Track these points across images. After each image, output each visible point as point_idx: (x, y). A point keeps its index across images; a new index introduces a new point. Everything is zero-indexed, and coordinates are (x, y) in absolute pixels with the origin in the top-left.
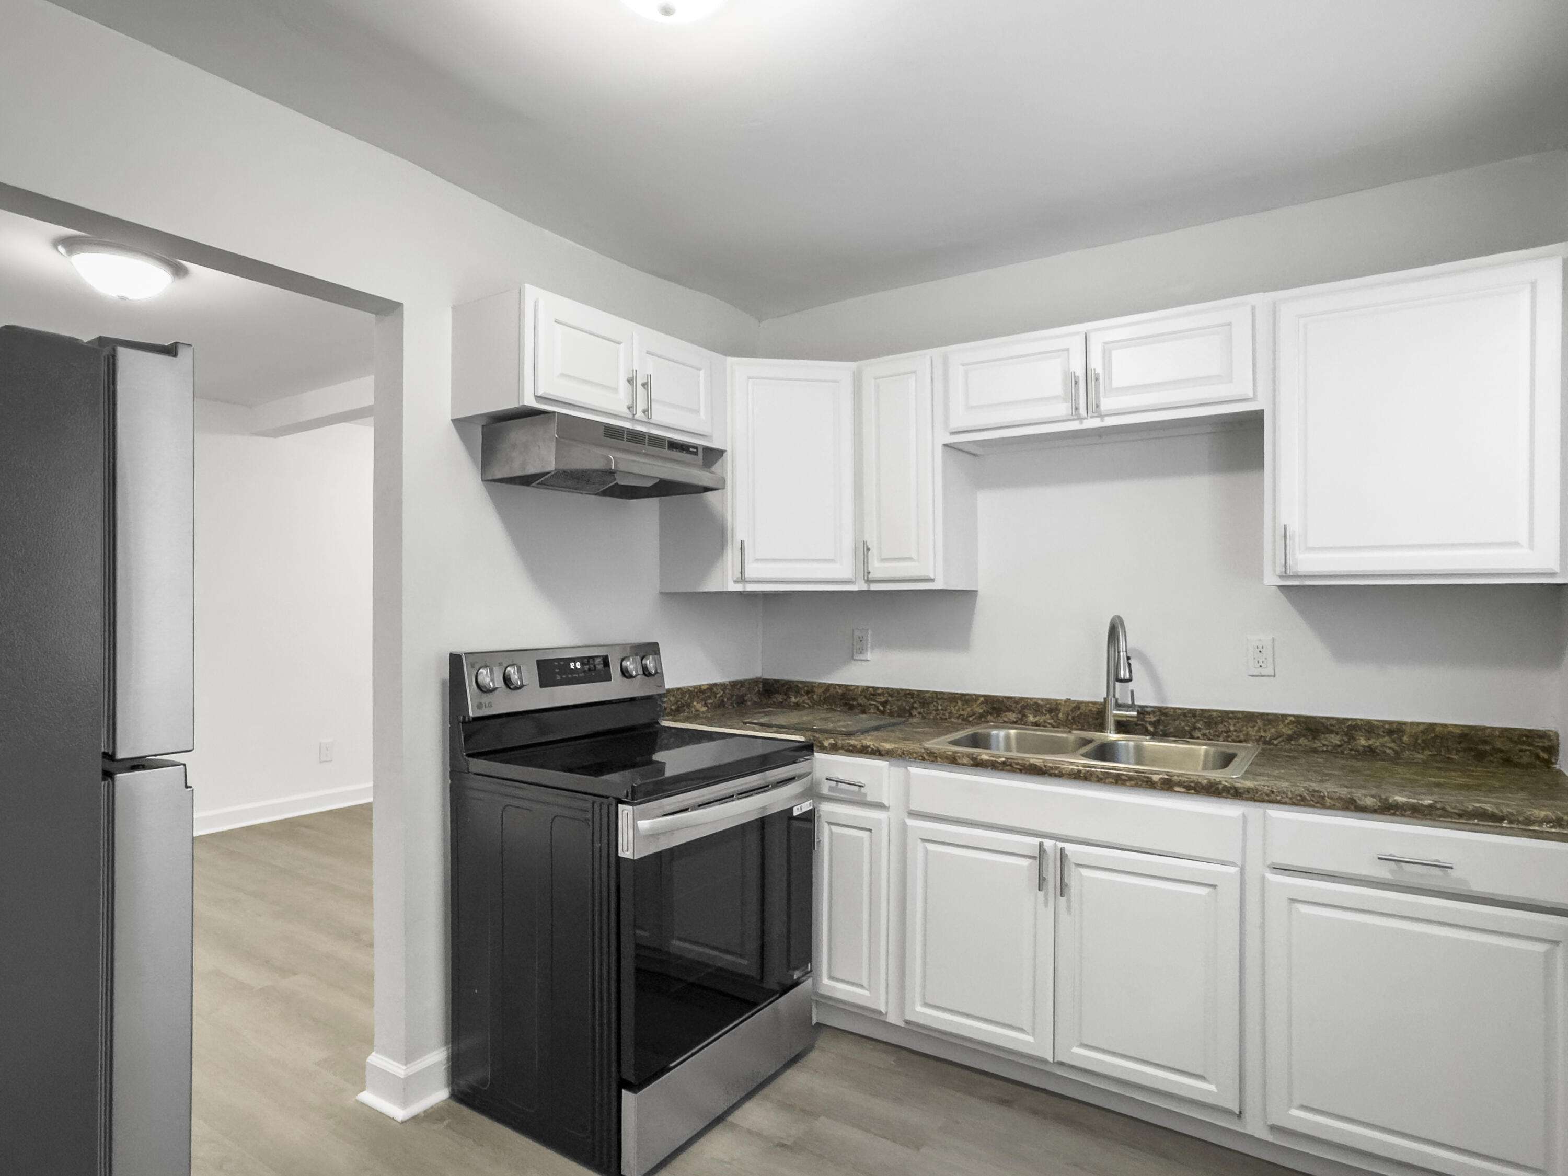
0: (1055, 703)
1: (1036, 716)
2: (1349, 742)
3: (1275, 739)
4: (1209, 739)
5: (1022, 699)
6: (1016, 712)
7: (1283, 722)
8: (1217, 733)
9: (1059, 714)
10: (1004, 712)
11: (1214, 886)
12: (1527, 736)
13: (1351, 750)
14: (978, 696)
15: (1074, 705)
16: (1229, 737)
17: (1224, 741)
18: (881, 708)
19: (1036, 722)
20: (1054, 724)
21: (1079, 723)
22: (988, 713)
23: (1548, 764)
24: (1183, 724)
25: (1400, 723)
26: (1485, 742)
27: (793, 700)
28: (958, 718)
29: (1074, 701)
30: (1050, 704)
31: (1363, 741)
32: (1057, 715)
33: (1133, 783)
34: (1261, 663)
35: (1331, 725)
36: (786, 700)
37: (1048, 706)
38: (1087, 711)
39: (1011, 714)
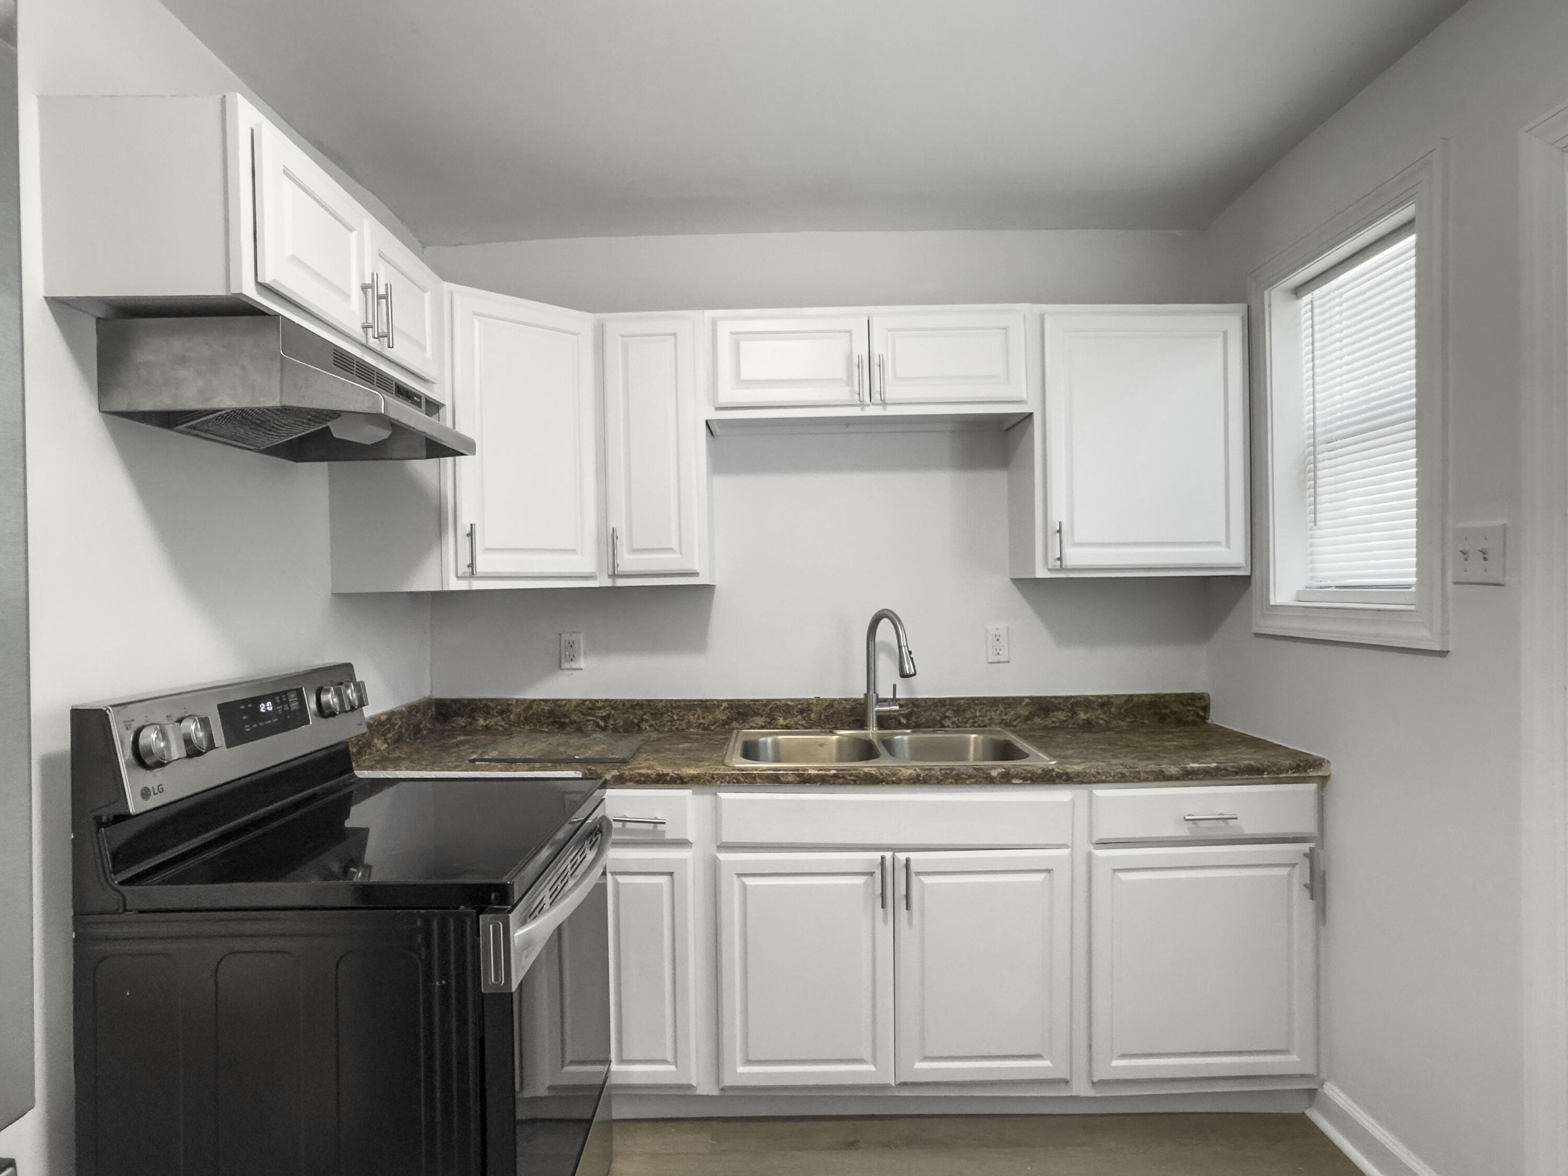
0: (807, 703)
1: (786, 719)
2: (1072, 718)
3: (1015, 720)
4: (958, 727)
5: (769, 701)
6: (765, 716)
7: (1020, 704)
8: (965, 720)
9: (810, 714)
10: (752, 717)
11: (1049, 871)
12: (1191, 699)
13: (1074, 724)
14: (720, 702)
15: (827, 704)
16: (975, 722)
17: (970, 727)
18: (602, 723)
19: (787, 724)
20: (806, 725)
21: (832, 721)
22: (732, 719)
23: (1204, 719)
24: (934, 714)
25: (1109, 697)
26: (1166, 707)
27: (481, 722)
28: (698, 728)
29: (825, 700)
30: (802, 704)
31: (1083, 716)
32: (809, 716)
33: (973, 780)
34: (998, 651)
35: (1060, 704)
36: (471, 724)
37: (799, 706)
38: (841, 708)
39: (758, 718)
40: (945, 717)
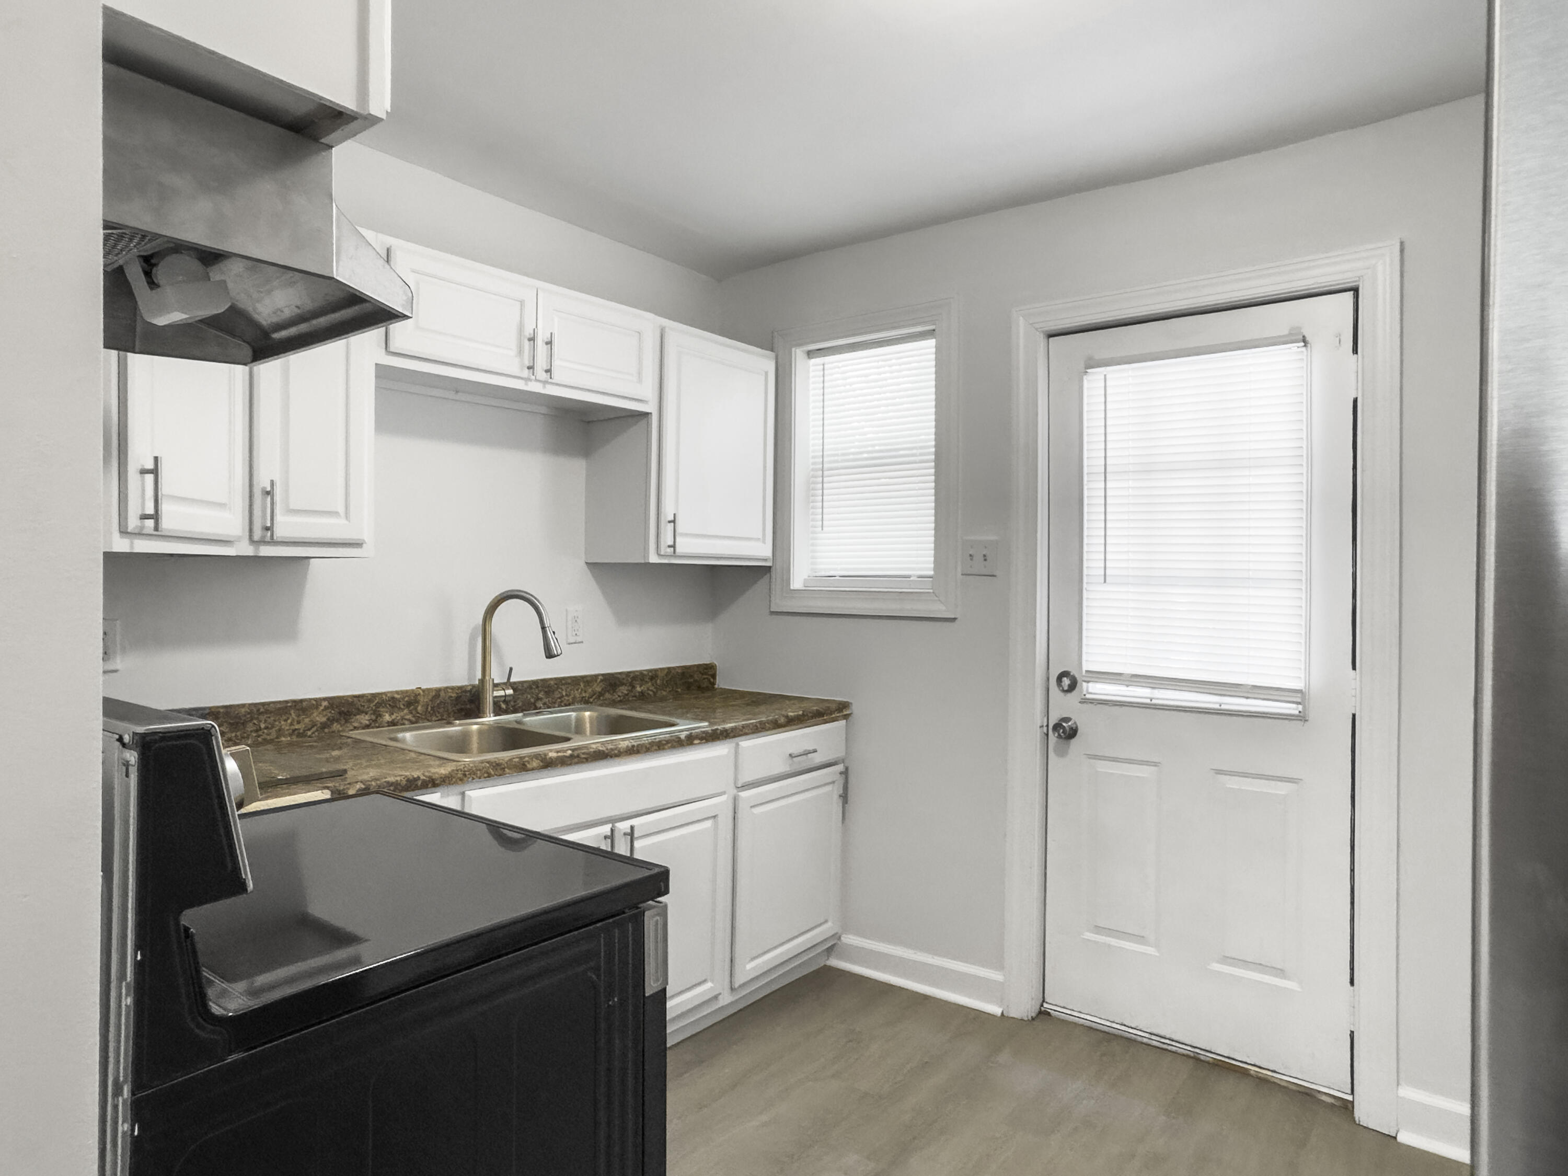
0: (413, 695)
1: (393, 714)
2: (631, 691)
5: (374, 696)
6: (370, 712)
7: (596, 681)
8: (554, 701)
9: (418, 706)
10: (355, 715)
11: (715, 817)
14: (318, 701)
16: (561, 702)
19: (393, 720)
20: (414, 719)
21: (439, 713)
22: (331, 721)
24: (529, 696)
28: (291, 735)
29: (428, 690)
30: (409, 696)
31: (638, 688)
32: (416, 709)
34: (576, 632)
35: (623, 679)
37: (406, 699)
38: (447, 698)
39: (362, 717)
40: (538, 699)
